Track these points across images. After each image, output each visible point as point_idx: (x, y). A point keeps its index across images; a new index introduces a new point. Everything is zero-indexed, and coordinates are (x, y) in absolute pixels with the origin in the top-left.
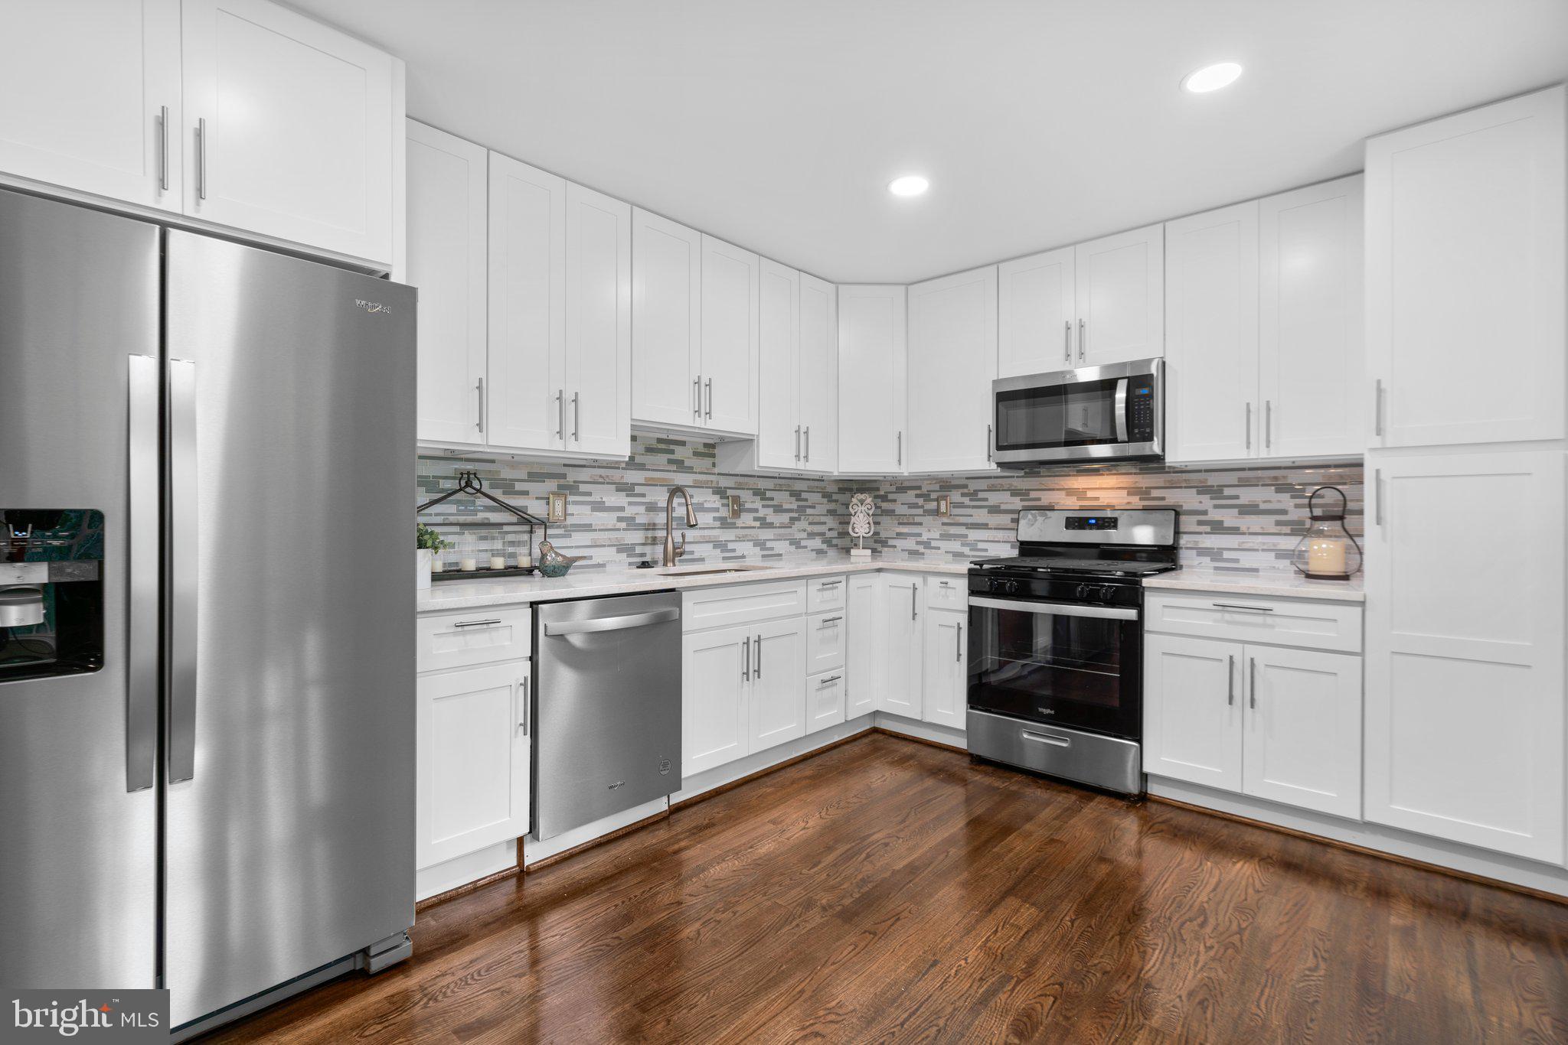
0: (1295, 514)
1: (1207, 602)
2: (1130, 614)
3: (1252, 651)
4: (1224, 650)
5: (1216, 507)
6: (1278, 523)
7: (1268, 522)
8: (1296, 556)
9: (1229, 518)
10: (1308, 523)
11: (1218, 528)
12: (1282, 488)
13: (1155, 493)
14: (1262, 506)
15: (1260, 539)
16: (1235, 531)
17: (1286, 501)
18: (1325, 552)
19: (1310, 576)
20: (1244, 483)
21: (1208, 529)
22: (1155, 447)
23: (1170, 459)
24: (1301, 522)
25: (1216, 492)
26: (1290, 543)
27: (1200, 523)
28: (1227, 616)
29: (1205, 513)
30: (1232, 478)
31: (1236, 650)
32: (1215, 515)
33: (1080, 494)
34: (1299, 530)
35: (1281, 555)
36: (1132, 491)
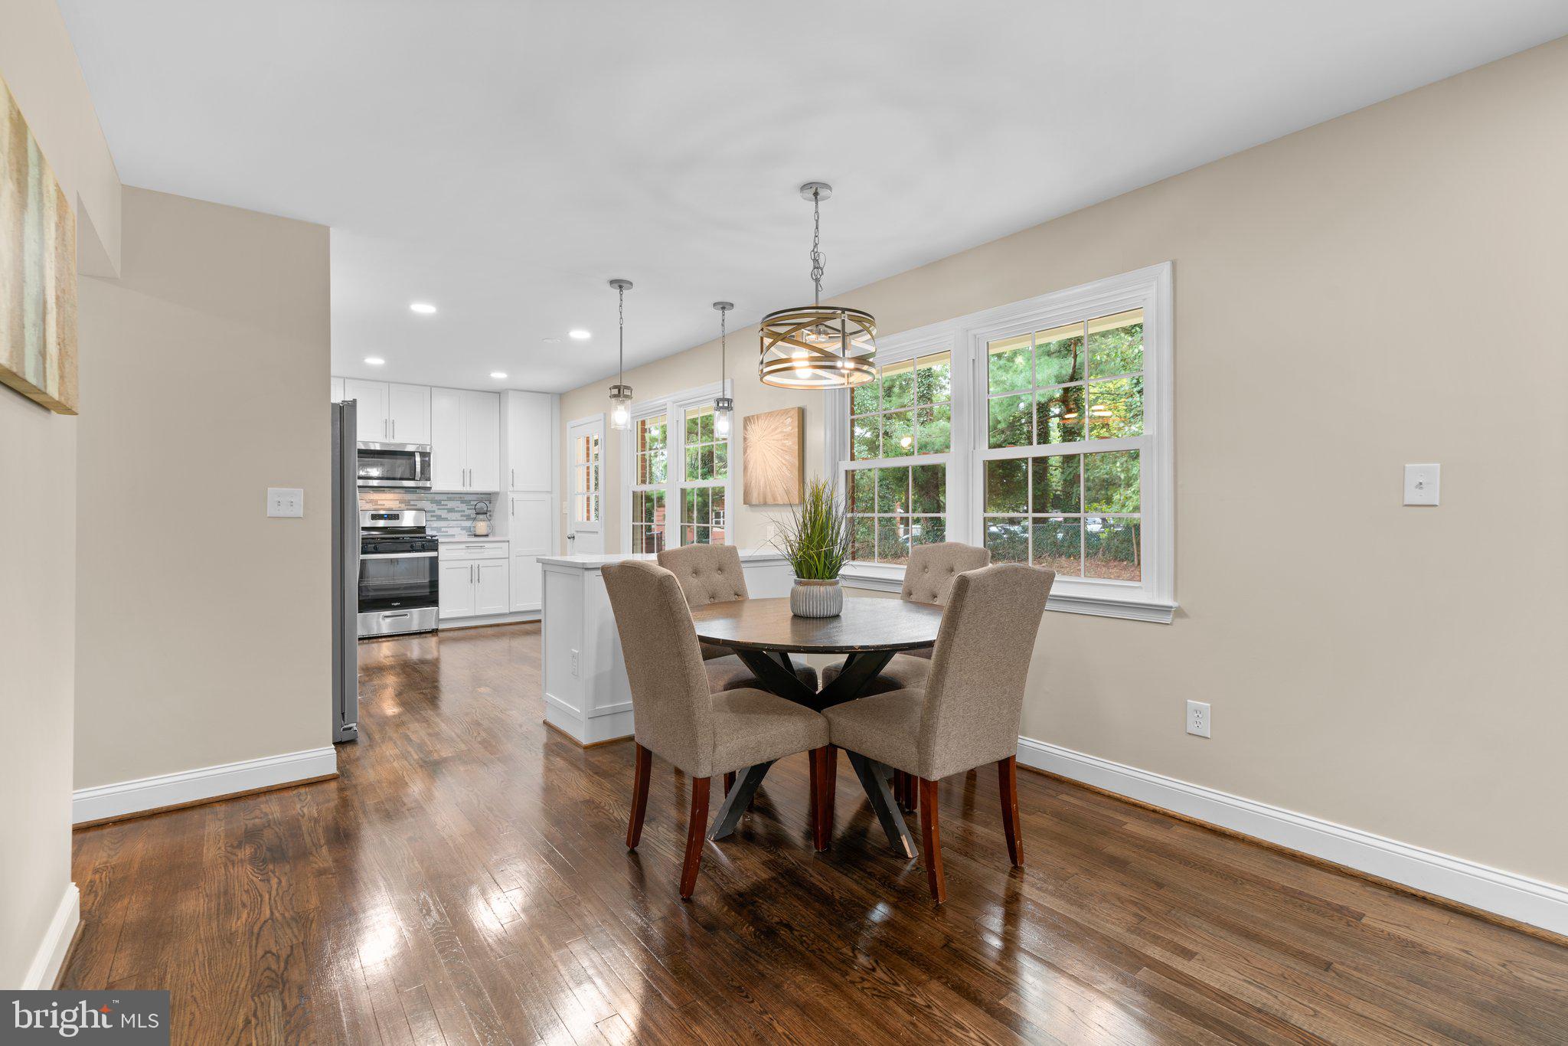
0: (468, 512)
1: (463, 546)
2: (433, 554)
3: (477, 562)
4: (468, 564)
5: (439, 509)
6: (462, 516)
7: (457, 515)
8: (468, 529)
9: (444, 513)
10: (475, 516)
11: (439, 518)
12: (463, 502)
13: (412, 503)
14: (456, 509)
15: (455, 522)
16: (446, 519)
17: (464, 507)
18: (481, 527)
19: (476, 536)
20: (450, 499)
21: (435, 518)
22: (428, 484)
23: (434, 489)
24: (469, 515)
25: (438, 503)
26: (468, 524)
27: (432, 516)
28: (469, 551)
29: (434, 511)
30: (444, 497)
31: (472, 562)
32: (438, 513)
33: (375, 502)
34: (468, 518)
35: (463, 528)
36: (401, 502)
